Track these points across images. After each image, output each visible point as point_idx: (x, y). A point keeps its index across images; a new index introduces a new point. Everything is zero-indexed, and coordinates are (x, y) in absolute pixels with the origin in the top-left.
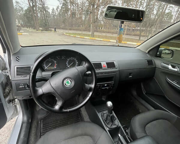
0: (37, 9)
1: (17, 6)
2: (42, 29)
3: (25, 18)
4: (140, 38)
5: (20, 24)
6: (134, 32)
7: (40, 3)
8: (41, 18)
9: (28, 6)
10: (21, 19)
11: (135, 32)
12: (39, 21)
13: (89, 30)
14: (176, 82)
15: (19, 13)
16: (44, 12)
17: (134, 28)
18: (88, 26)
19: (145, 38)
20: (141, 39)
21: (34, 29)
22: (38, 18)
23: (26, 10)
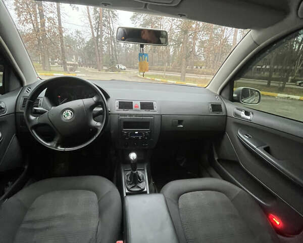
0: (103, 40)
1: (77, 37)
2: (106, 68)
3: (85, 53)
4: (269, 83)
5: (78, 63)
6: (259, 73)
7: (107, 32)
8: (108, 54)
9: (91, 36)
10: (79, 55)
11: (262, 73)
12: (104, 57)
13: (180, 70)
14: (248, 136)
15: (78, 47)
16: (113, 44)
17: (260, 67)
18: (179, 64)
19: (279, 84)
20: (271, 84)
21: (96, 68)
22: (103, 52)
23: (88, 43)
